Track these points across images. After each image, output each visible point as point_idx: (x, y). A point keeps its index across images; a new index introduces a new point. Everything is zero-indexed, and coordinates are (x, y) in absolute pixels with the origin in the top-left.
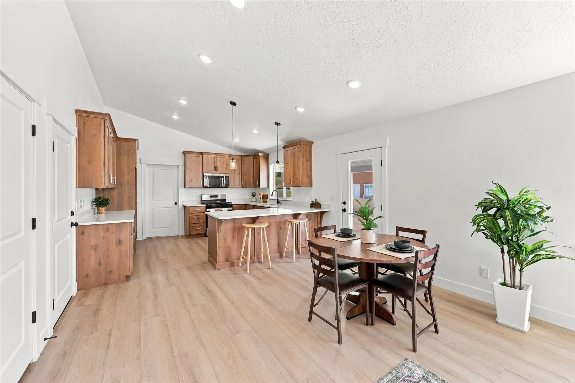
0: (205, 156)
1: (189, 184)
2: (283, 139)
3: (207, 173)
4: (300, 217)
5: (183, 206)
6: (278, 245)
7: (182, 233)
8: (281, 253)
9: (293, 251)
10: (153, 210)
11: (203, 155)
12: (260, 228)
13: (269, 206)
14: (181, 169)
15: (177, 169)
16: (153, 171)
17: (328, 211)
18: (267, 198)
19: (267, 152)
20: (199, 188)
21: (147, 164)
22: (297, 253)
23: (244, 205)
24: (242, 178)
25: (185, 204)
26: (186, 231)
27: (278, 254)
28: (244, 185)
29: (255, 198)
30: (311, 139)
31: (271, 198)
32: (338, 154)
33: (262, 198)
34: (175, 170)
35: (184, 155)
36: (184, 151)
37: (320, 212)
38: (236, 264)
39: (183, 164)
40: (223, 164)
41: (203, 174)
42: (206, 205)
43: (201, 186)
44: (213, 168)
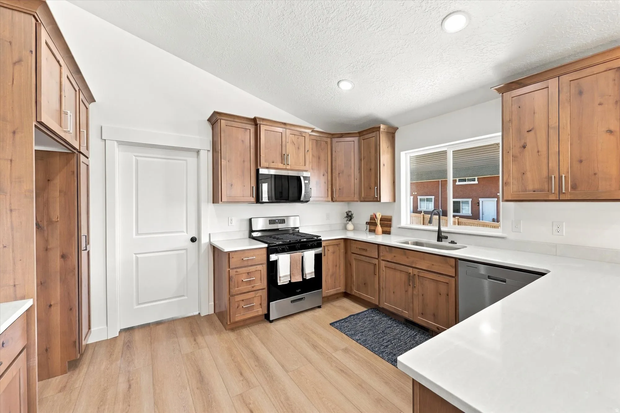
0: (262, 128)
1: (225, 192)
3: (267, 168)
5: (211, 245)
7: (208, 309)
10: (137, 259)
11: (256, 125)
14: (206, 158)
15: (196, 158)
16: (137, 161)
18: (390, 225)
20: (249, 204)
21: (121, 143)
23: (343, 240)
24: (333, 181)
25: (214, 242)
26: (216, 302)
28: (336, 196)
29: (353, 224)
33: (380, 224)
34: (192, 160)
35: (213, 123)
36: (215, 113)
39: (210, 147)
40: (299, 148)
41: (258, 171)
42: (266, 245)
43: (253, 200)
44: (279, 158)
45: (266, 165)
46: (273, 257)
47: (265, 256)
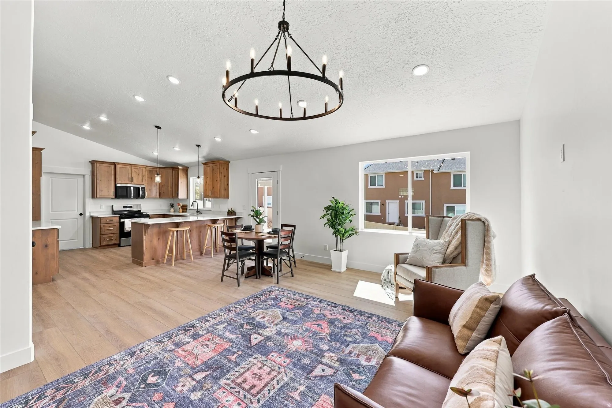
0: (119, 166)
1: (98, 194)
2: (204, 157)
4: (218, 222)
5: (91, 216)
6: (199, 245)
8: (202, 252)
9: (211, 251)
11: (115, 165)
12: (183, 230)
13: (188, 215)
14: (88, 178)
15: (83, 178)
16: (52, 180)
17: (241, 217)
18: (187, 209)
19: (187, 166)
20: (110, 199)
22: (215, 251)
24: (160, 189)
25: (92, 214)
26: (93, 242)
27: (198, 253)
28: (161, 196)
29: (174, 209)
30: (228, 159)
31: (191, 208)
32: (249, 174)
33: (181, 208)
34: (81, 179)
35: (92, 164)
36: (93, 161)
37: (235, 218)
38: (161, 262)
39: (90, 173)
40: (139, 175)
41: (116, 185)
42: (119, 216)
43: (114, 197)
44: (127, 179)
45: (120, 182)
46: (122, 220)
47: (118, 220)
